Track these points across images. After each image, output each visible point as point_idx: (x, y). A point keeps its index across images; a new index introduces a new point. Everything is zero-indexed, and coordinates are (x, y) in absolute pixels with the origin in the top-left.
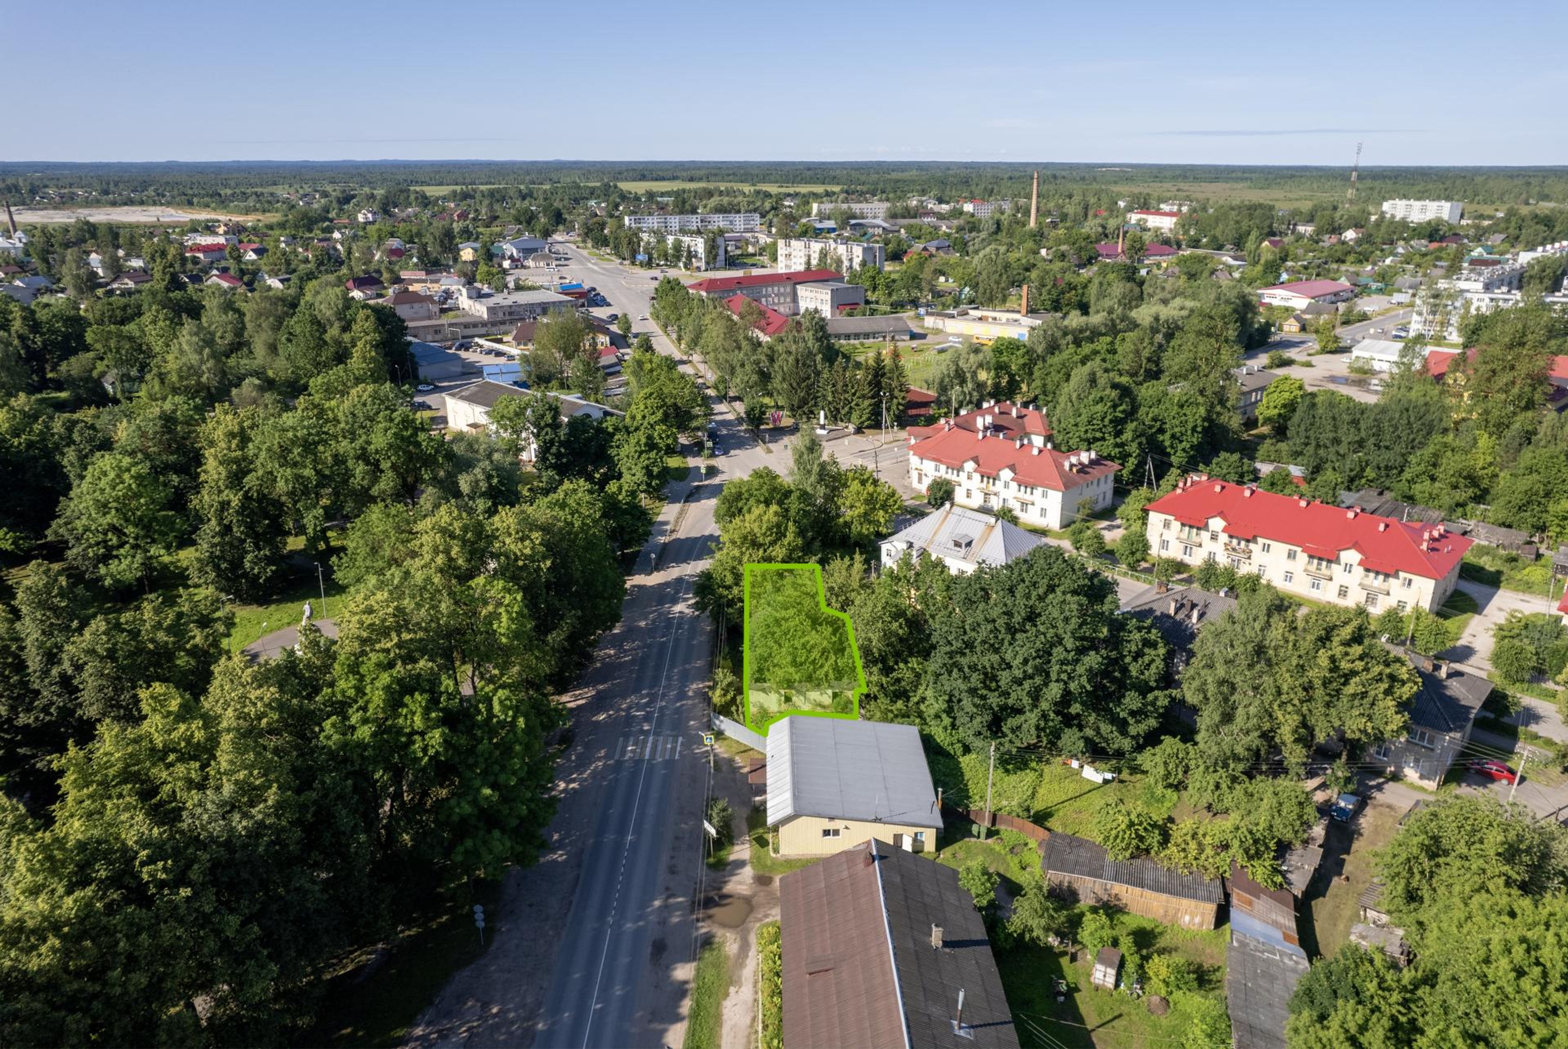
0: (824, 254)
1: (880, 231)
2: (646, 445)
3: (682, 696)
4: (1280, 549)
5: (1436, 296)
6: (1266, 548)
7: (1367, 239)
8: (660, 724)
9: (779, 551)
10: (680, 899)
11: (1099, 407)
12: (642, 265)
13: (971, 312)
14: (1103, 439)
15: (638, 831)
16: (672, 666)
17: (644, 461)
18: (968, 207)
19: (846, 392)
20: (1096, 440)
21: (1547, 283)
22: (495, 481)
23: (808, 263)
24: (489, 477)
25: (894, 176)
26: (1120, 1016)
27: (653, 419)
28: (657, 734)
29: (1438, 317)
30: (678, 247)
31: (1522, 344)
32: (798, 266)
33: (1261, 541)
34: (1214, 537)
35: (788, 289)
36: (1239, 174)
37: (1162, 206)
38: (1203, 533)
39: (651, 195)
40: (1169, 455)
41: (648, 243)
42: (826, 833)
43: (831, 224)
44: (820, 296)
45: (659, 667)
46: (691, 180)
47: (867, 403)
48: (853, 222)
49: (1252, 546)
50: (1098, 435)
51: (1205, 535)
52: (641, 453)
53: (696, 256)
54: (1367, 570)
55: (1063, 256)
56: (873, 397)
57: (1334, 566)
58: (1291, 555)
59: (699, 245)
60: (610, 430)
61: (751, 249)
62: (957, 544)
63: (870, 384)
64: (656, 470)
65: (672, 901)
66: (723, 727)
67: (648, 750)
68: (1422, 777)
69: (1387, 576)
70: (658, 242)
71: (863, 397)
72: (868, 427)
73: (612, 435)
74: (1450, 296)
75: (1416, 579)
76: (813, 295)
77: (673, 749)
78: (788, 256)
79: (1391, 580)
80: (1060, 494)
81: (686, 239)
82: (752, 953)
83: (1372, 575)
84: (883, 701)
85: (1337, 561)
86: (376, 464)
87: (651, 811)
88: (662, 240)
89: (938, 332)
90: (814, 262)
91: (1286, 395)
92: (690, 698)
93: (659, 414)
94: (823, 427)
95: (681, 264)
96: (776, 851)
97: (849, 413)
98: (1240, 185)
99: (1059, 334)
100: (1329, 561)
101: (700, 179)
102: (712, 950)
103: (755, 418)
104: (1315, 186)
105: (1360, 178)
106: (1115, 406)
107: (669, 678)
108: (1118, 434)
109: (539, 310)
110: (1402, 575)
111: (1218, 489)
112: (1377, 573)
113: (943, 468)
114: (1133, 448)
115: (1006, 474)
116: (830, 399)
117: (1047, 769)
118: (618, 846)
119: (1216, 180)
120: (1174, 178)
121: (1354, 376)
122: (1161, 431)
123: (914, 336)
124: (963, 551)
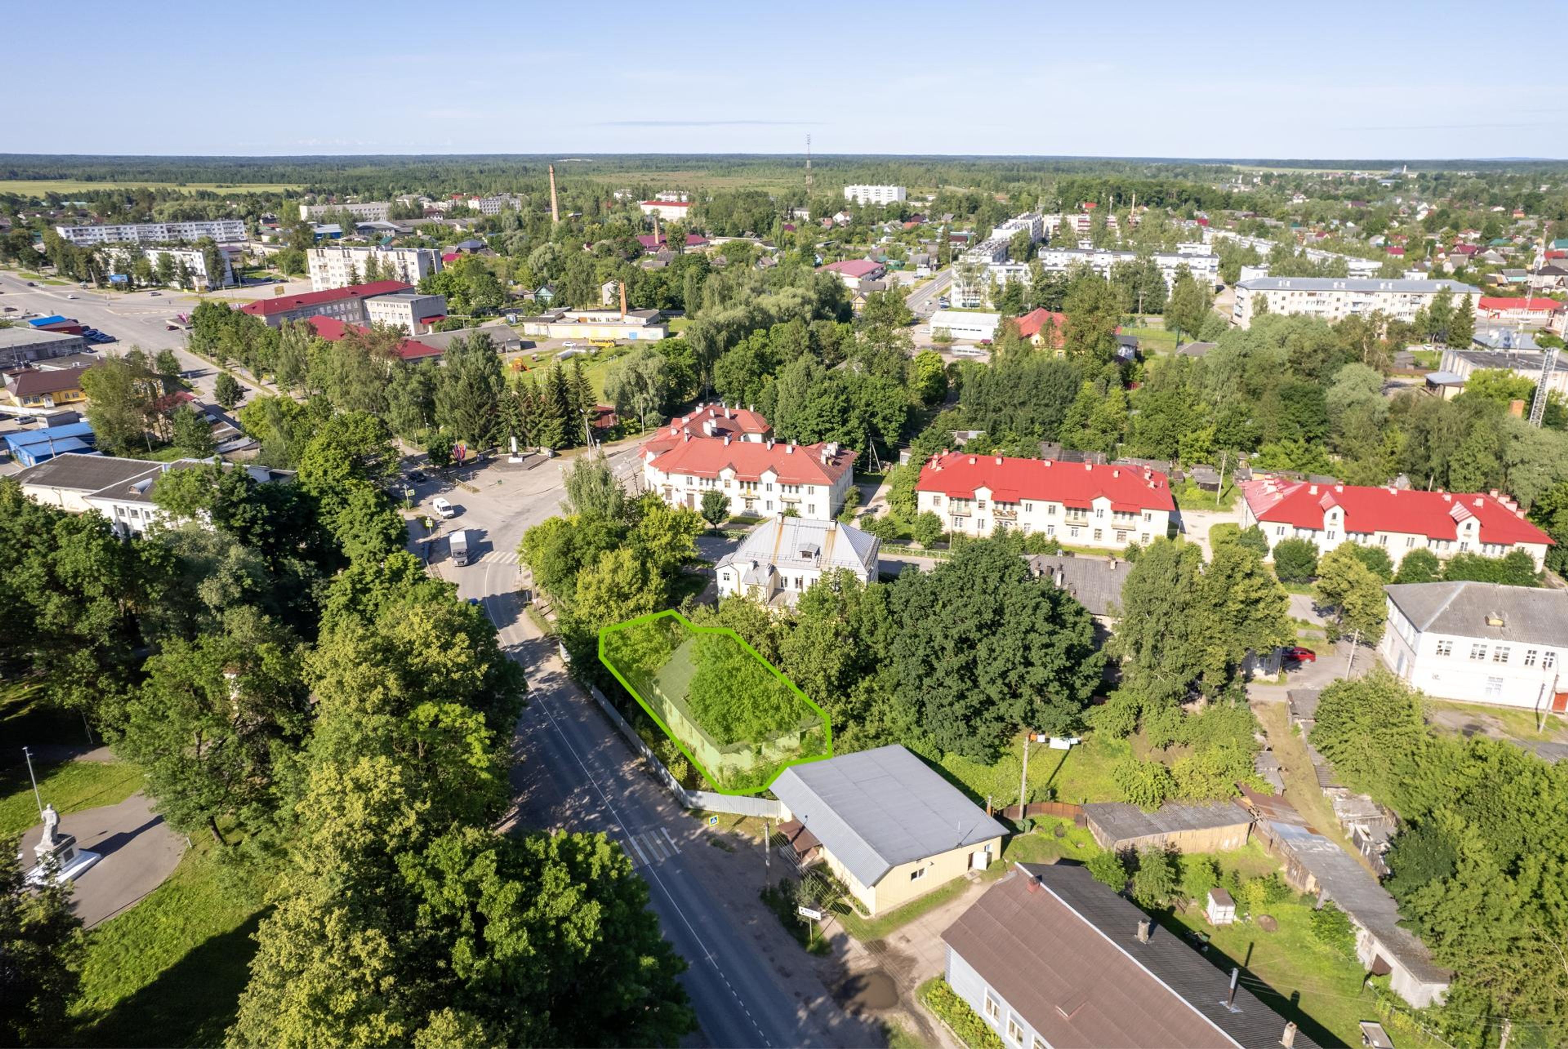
0: (372, 263)
1: (393, 233)
2: (376, 505)
3: (622, 783)
4: (1041, 506)
5: (969, 270)
6: (1029, 508)
7: (857, 221)
8: (627, 822)
9: (648, 598)
10: (820, 1000)
11: (825, 398)
12: (118, 287)
13: (567, 314)
14: (833, 429)
15: (713, 946)
16: (583, 756)
17: (377, 526)
18: (474, 204)
19: (530, 413)
20: (828, 430)
21: (1025, 254)
22: (249, 581)
23: (354, 275)
24: (238, 579)
25: (350, 172)
26: (1252, 946)
27: (338, 474)
28: (634, 833)
29: (972, 288)
30: (167, 264)
31: (1097, 308)
32: (339, 279)
33: (1023, 502)
34: (981, 506)
35: (356, 305)
36: (694, 163)
37: (658, 196)
38: (971, 503)
39: (55, 200)
40: (882, 435)
41: (119, 260)
42: (914, 876)
43: (335, 228)
44: (398, 311)
45: (567, 757)
46: (90, 179)
47: (557, 422)
48: (360, 224)
49: (1016, 508)
50: (828, 426)
51: (973, 505)
52: (372, 515)
53: (194, 273)
54: (1116, 512)
55: (609, 251)
56: (561, 416)
57: (1088, 514)
58: (1052, 510)
59: (197, 261)
60: (314, 493)
61: (253, 263)
62: (806, 554)
63: (557, 401)
64: (393, 533)
65: (812, 1006)
66: (701, 803)
67: (641, 853)
68: (1267, 673)
69: (1132, 514)
70: (134, 258)
71: (552, 416)
72: (561, 448)
73: (317, 500)
74: (979, 270)
75: (1154, 513)
76: (389, 309)
77: (666, 843)
78: (323, 267)
79: (1135, 517)
80: (826, 489)
81: (177, 254)
82: (933, 1023)
83: (1120, 516)
84: (853, 728)
85: (1091, 510)
86: (78, 591)
87: (704, 918)
88: (138, 256)
89: (544, 339)
90: (362, 272)
91: (930, 368)
92: (632, 783)
93: (346, 467)
94: (515, 455)
95: (176, 284)
96: (866, 912)
97: (538, 435)
98: (701, 173)
99: (713, 331)
100: (1084, 510)
101: (102, 179)
102: (896, 1036)
103: (439, 455)
104: (768, 172)
105: (814, 165)
106: (836, 398)
107: (591, 767)
108: (844, 422)
109: (31, 355)
110: (1144, 511)
111: (972, 461)
112: (1124, 513)
113: (696, 480)
114: (860, 435)
115: (768, 477)
116: (514, 422)
117: (1015, 750)
118: (706, 968)
119: (675, 169)
120: (639, 168)
121: (938, 344)
122: (873, 415)
123: (525, 346)
124: (814, 560)
